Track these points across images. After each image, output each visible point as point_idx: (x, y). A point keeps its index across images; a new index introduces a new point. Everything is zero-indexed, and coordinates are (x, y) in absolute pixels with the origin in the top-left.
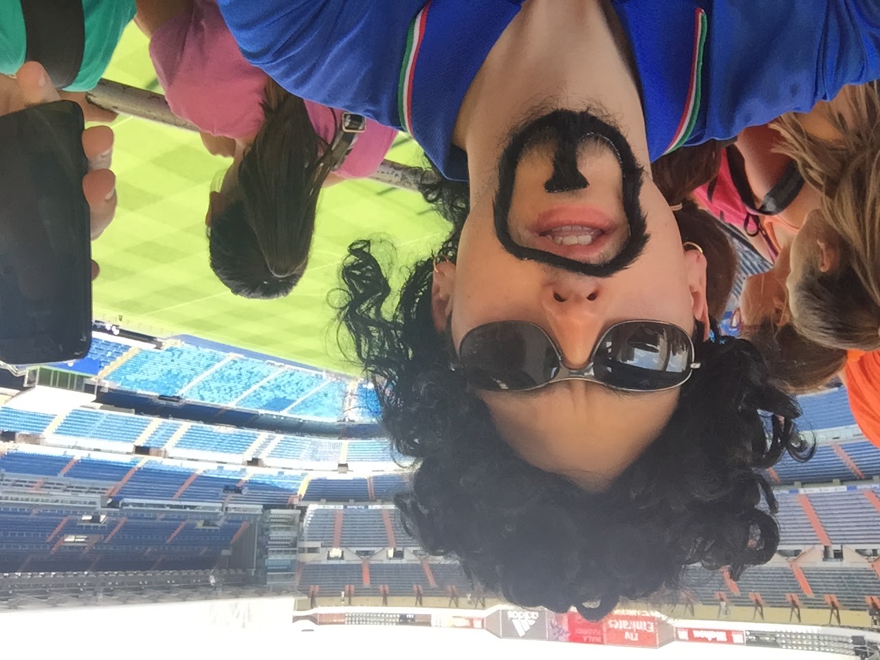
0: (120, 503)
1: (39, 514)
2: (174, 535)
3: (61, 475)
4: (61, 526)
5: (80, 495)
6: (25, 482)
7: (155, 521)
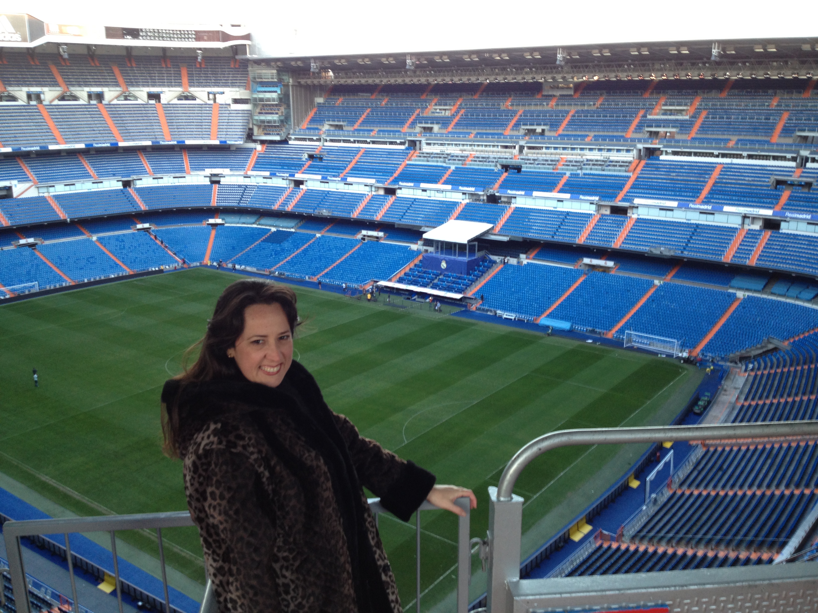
0: (407, 145)
1: (469, 133)
2: (363, 117)
3: (453, 167)
4: (453, 123)
5: (438, 151)
6: (480, 161)
7: (379, 128)
